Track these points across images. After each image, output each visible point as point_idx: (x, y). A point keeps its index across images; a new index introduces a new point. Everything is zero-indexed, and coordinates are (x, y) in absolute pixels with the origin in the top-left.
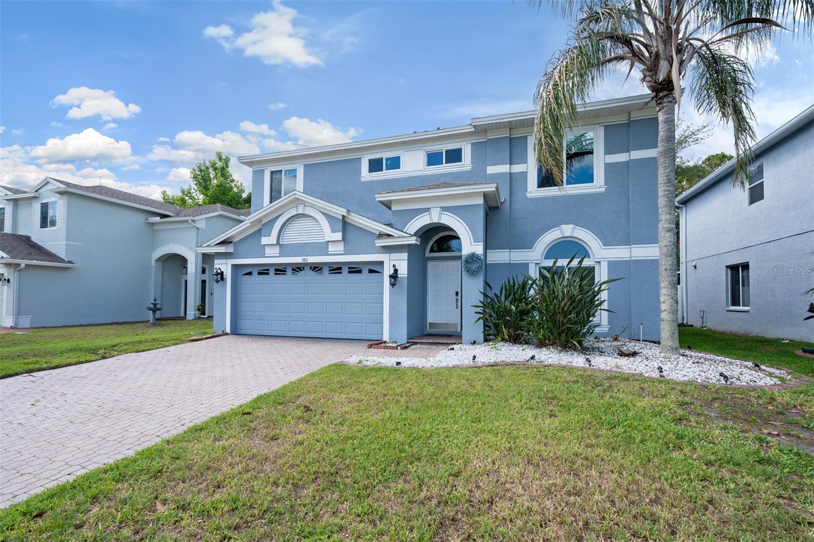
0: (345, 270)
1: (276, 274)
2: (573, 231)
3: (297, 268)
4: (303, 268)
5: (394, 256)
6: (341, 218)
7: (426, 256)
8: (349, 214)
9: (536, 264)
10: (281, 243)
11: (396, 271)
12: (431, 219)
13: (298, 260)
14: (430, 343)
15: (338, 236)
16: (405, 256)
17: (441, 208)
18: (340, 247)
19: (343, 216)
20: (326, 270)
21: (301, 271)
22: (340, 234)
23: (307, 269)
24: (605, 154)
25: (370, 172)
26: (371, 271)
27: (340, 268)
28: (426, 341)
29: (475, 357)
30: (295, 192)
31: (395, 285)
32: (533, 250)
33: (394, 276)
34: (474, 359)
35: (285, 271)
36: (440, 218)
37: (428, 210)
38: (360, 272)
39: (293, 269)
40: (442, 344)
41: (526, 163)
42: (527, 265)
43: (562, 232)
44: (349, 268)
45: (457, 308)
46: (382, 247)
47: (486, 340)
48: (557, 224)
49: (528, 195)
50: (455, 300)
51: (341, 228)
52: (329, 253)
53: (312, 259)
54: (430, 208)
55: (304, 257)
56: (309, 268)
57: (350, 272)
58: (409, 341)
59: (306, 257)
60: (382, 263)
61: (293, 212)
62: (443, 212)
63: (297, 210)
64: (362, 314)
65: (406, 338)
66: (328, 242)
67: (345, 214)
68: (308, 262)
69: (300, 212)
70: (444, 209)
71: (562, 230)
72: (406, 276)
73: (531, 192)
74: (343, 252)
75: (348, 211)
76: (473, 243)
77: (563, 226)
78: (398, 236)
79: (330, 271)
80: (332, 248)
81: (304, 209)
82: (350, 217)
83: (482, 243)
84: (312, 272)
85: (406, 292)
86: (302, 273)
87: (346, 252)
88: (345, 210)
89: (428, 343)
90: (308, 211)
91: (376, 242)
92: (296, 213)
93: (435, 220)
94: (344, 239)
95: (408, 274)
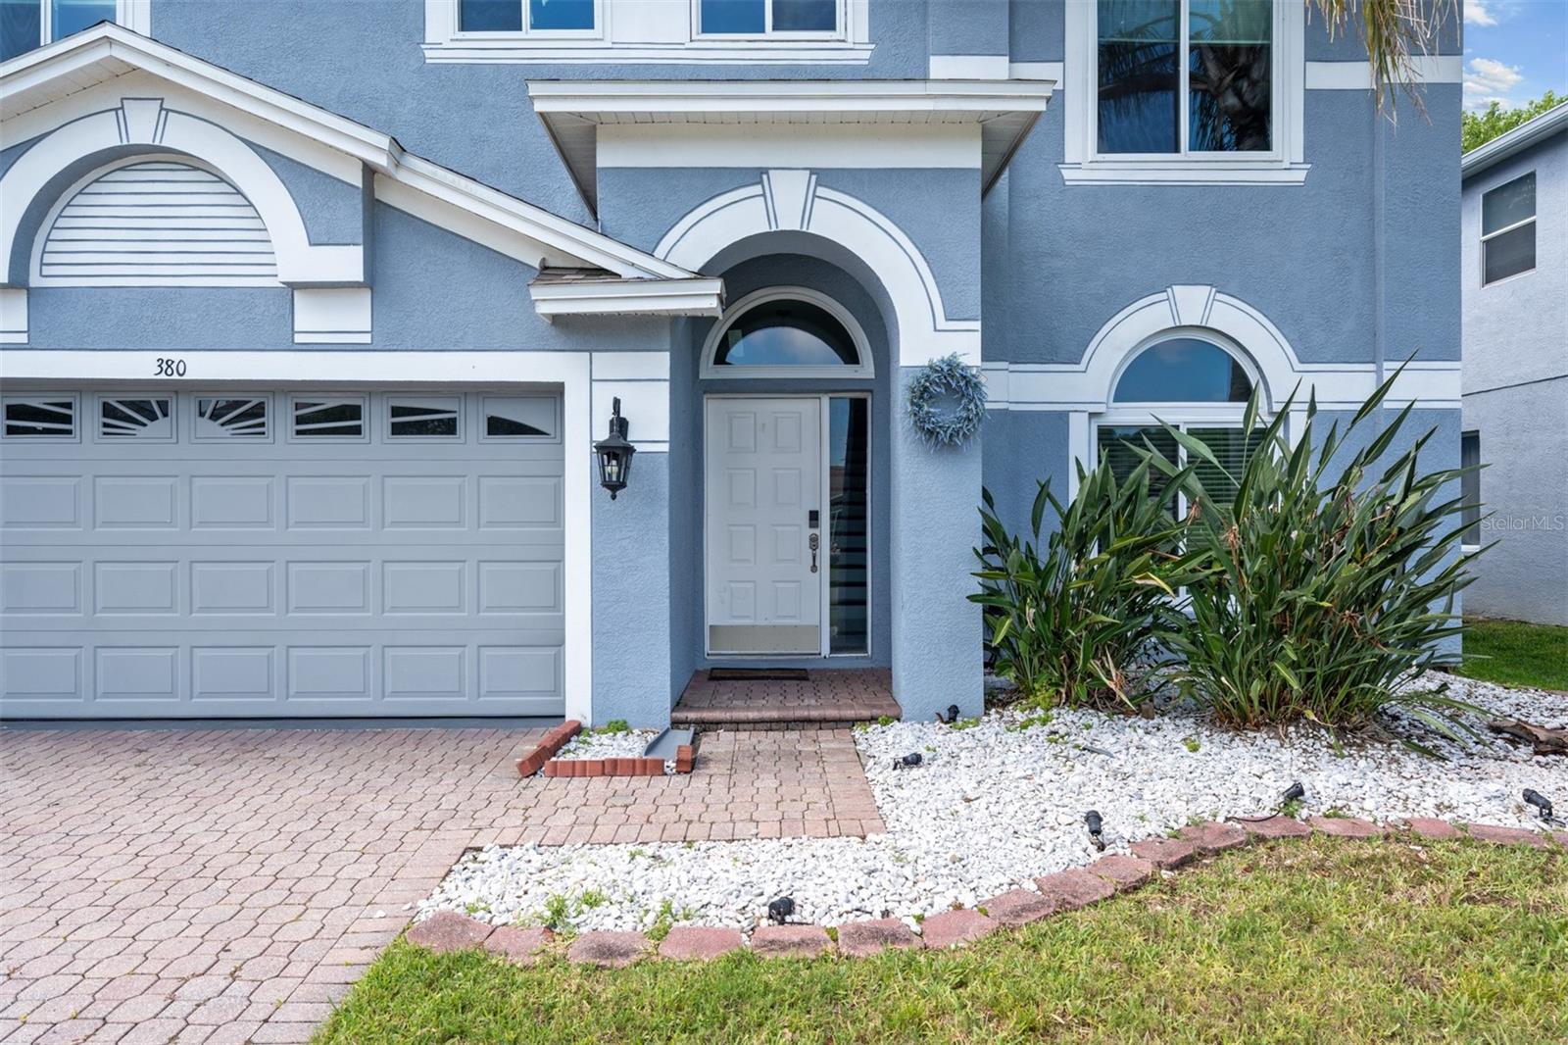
0: (377, 420)
1: (11, 430)
2: (1208, 307)
3: (130, 405)
4: (164, 407)
5: (609, 363)
6: (357, 180)
7: (703, 376)
8: (398, 165)
9: (1092, 415)
10: (35, 281)
11: (620, 425)
12: (771, 214)
13: (138, 366)
14: (771, 721)
15: (348, 263)
16: (659, 363)
17: (813, 171)
18: (356, 317)
19: (369, 171)
20: (281, 418)
21: (153, 417)
22: (356, 254)
23: (184, 410)
24: (1306, 60)
25: (463, 27)
26: (498, 427)
27: (354, 412)
28: (752, 715)
29: (1094, 820)
30: (106, 30)
31: (623, 485)
32: (1081, 367)
33: (616, 451)
34: (1096, 832)
35: (68, 419)
36: (807, 214)
37: (756, 175)
38: (448, 427)
39: (108, 411)
40: (822, 723)
41: (1062, 60)
42: (1062, 418)
43: (1175, 312)
44: (396, 412)
45: (814, 568)
46: (557, 320)
47: (994, 700)
48: (1158, 285)
49: (1067, 174)
50: (807, 542)
51: (357, 224)
52: (298, 338)
53: (203, 366)
54: (764, 171)
55: (166, 356)
56: (194, 408)
57: (398, 429)
58: (681, 715)
59: (175, 356)
60: (553, 393)
61: (101, 136)
62: (821, 191)
63: (123, 125)
64: (459, 608)
65: (668, 705)
66: (293, 287)
67: (381, 160)
68: (191, 375)
69: (141, 132)
70: (824, 177)
71: (1173, 303)
72: (665, 447)
73: (1077, 166)
74: (367, 339)
75: (399, 148)
76: (942, 323)
77: (1179, 290)
78: (634, 273)
79: (300, 420)
80: (308, 317)
81: (161, 125)
82: (403, 176)
83: (977, 325)
84: (207, 426)
85: (665, 513)
86: (159, 427)
87: (383, 341)
88: (384, 142)
89: (762, 721)
90: (180, 136)
91: (536, 293)
92: (113, 141)
93: (789, 222)
94: (373, 280)
95: (671, 442)
